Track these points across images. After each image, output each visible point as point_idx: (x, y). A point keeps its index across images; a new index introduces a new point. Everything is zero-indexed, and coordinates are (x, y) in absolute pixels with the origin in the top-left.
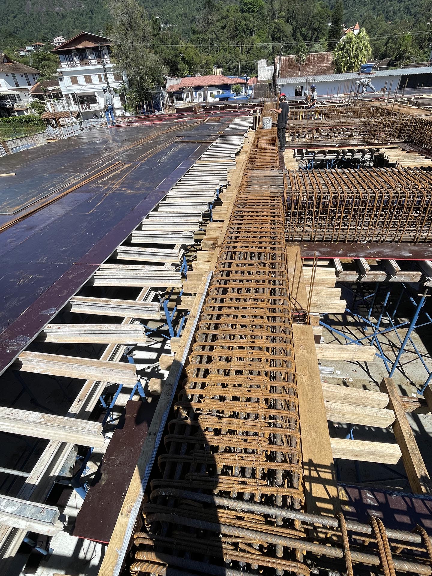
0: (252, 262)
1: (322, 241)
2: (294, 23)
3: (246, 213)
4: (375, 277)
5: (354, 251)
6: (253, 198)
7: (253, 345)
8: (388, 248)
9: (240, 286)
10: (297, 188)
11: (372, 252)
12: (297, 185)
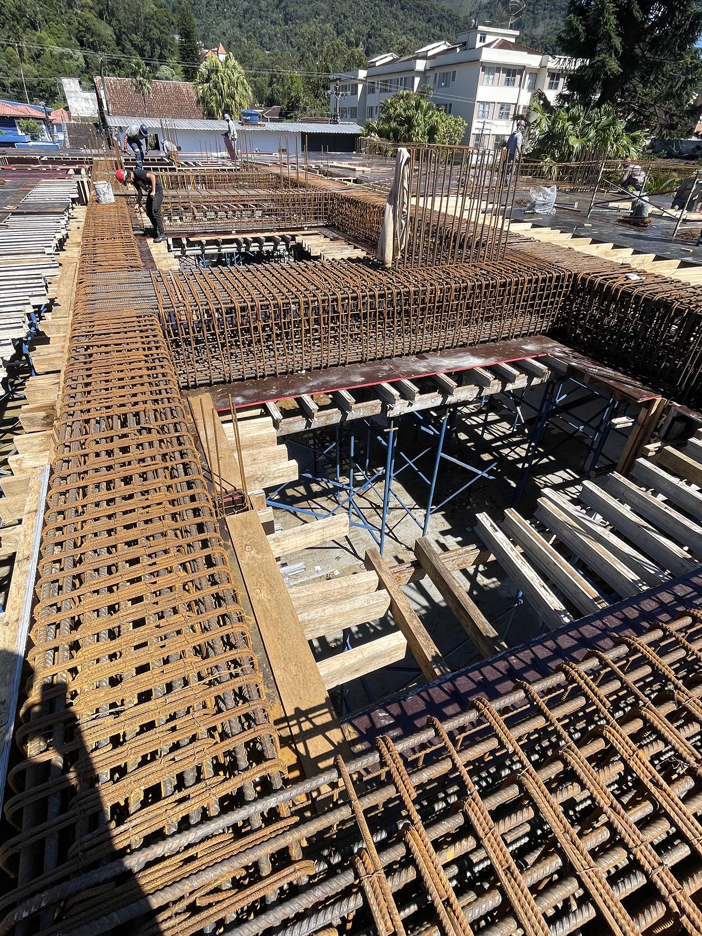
0: (125, 430)
1: (242, 380)
2: (114, 23)
3: (95, 349)
4: (327, 419)
5: (292, 387)
6: (104, 322)
7: (154, 569)
8: (334, 375)
9: (109, 478)
10: (181, 299)
11: (315, 383)
12: (179, 294)
